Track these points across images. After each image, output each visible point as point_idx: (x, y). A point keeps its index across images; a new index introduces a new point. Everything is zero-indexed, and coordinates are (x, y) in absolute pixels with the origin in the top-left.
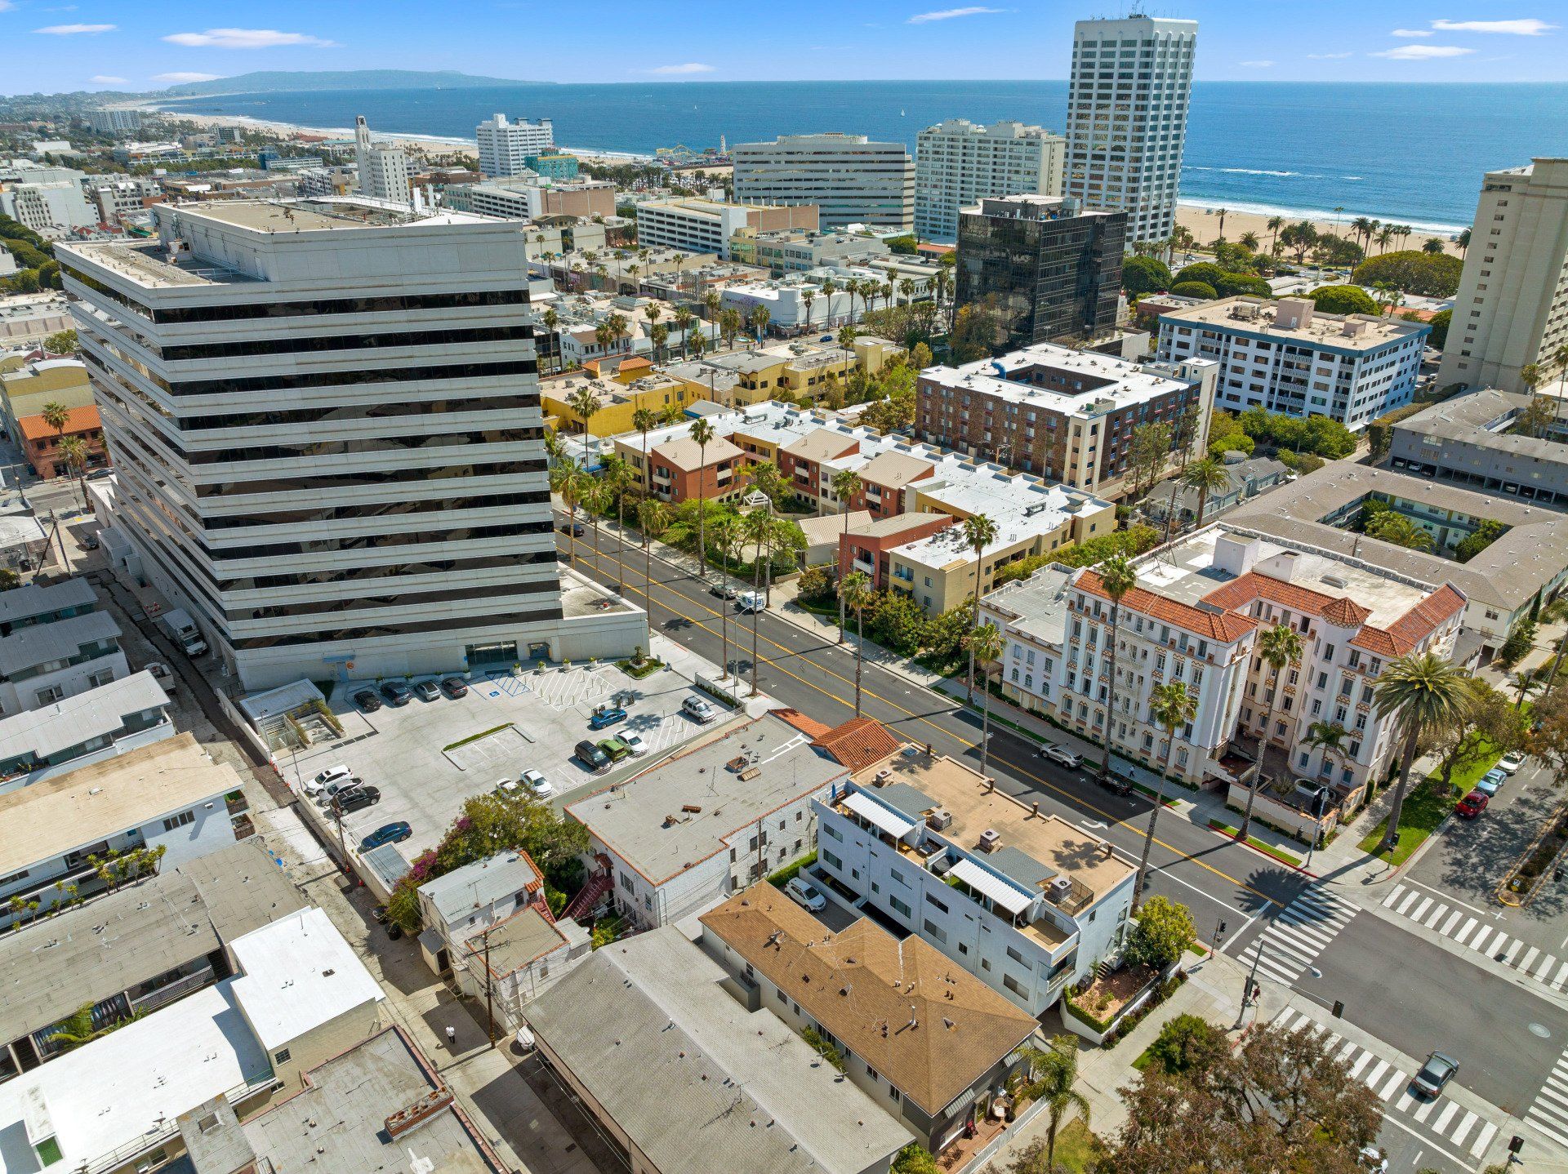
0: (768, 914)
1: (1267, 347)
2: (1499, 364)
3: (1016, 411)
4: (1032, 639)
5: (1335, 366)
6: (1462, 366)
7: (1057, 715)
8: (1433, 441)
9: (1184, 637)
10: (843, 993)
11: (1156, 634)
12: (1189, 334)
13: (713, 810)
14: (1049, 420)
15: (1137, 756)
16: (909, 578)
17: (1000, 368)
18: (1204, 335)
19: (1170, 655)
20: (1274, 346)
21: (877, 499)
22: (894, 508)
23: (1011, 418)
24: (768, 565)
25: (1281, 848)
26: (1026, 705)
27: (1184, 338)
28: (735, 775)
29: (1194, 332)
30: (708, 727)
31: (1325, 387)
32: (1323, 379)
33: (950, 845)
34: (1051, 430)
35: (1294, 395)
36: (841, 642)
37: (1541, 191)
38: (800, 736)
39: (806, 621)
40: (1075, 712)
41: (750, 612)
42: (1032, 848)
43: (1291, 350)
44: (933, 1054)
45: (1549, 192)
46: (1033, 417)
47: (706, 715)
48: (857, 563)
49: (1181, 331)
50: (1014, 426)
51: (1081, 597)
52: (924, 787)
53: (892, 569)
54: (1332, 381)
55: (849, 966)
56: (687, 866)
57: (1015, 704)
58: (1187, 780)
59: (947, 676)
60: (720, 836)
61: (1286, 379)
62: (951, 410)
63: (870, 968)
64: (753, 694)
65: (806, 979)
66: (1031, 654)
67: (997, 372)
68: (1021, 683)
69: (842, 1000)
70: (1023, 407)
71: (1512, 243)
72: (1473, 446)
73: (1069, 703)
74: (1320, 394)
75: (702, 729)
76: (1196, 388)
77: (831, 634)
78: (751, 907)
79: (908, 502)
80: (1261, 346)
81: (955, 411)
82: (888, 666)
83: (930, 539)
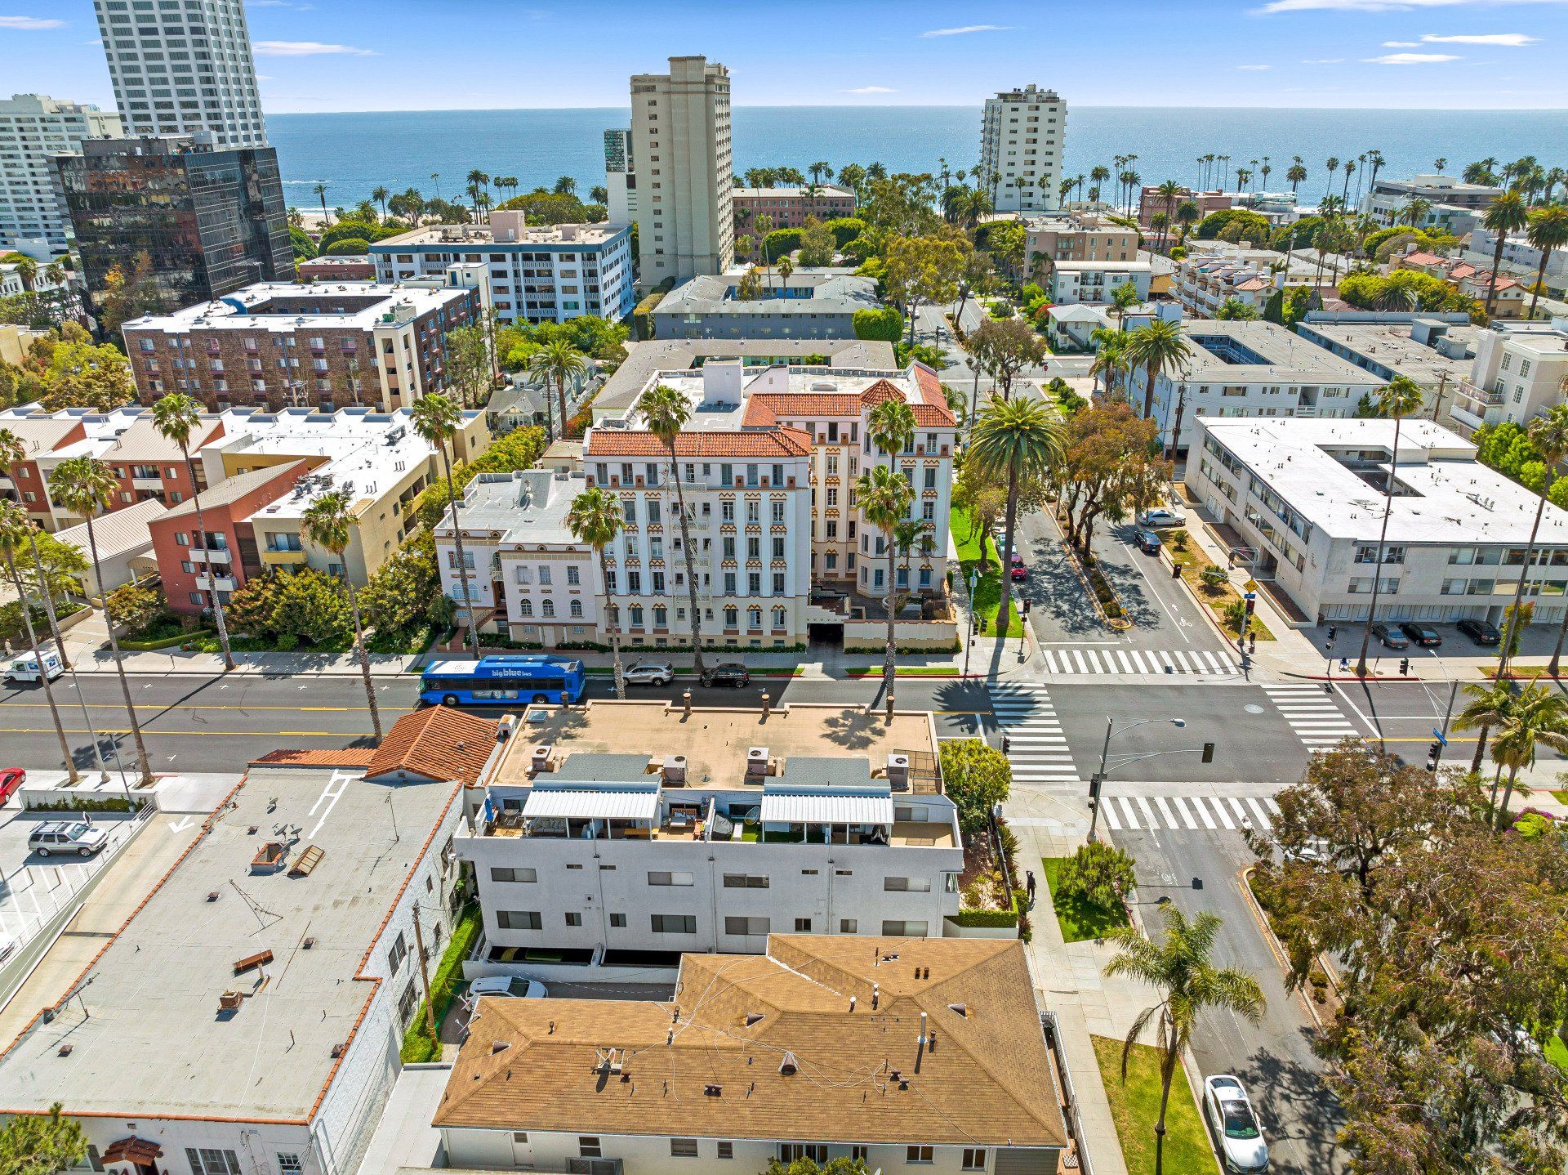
0: (553, 1038)
1: (502, 259)
2: (692, 256)
3: (292, 342)
4: (541, 549)
5: (578, 265)
6: (659, 264)
7: (600, 636)
8: (692, 320)
9: (752, 468)
10: (789, 1070)
11: (716, 477)
12: (410, 259)
13: (296, 941)
14: (344, 341)
15: (721, 642)
16: (295, 547)
17: (238, 304)
18: (428, 259)
19: (740, 499)
20: (509, 256)
21: (157, 485)
22: (191, 487)
23: (288, 353)
24: (24, 614)
25: (930, 665)
26: (550, 641)
27: (406, 267)
28: (281, 876)
29: (416, 256)
30: (104, 856)
31: (574, 290)
32: (569, 282)
33: (714, 794)
34: (350, 354)
35: (543, 305)
36: (230, 667)
37: (682, 88)
38: (336, 775)
39: (147, 663)
40: (625, 621)
41: (37, 683)
42: (806, 749)
43: (527, 258)
44: (986, 1061)
45: (690, 88)
46: (320, 343)
47: (89, 838)
48: (197, 556)
49: (400, 259)
50: (296, 363)
51: (602, 467)
52: (602, 748)
53: (261, 544)
54: (579, 281)
55: (757, 1027)
56: (337, 1054)
57: (535, 647)
58: (790, 643)
59: (421, 651)
60: (348, 976)
61: (530, 289)
62: (193, 364)
63: (791, 1007)
64: (147, 781)
65: (714, 1092)
66: (544, 570)
67: (233, 309)
68: (538, 614)
69: (796, 1084)
70: (300, 334)
71: (671, 141)
72: (729, 315)
73: (614, 612)
74: (570, 298)
75: (96, 864)
76: (475, 291)
77: (208, 663)
78: (516, 1045)
79: (209, 472)
80: (494, 259)
81: (200, 364)
82: (327, 669)
83: (292, 494)
